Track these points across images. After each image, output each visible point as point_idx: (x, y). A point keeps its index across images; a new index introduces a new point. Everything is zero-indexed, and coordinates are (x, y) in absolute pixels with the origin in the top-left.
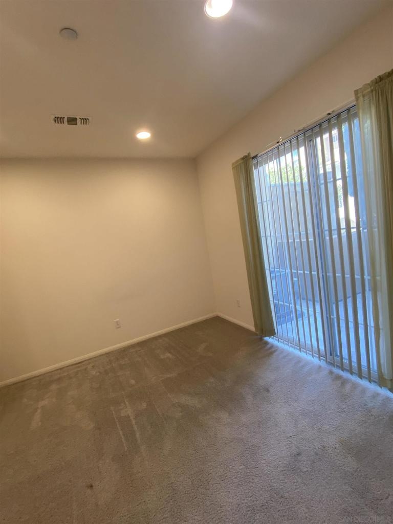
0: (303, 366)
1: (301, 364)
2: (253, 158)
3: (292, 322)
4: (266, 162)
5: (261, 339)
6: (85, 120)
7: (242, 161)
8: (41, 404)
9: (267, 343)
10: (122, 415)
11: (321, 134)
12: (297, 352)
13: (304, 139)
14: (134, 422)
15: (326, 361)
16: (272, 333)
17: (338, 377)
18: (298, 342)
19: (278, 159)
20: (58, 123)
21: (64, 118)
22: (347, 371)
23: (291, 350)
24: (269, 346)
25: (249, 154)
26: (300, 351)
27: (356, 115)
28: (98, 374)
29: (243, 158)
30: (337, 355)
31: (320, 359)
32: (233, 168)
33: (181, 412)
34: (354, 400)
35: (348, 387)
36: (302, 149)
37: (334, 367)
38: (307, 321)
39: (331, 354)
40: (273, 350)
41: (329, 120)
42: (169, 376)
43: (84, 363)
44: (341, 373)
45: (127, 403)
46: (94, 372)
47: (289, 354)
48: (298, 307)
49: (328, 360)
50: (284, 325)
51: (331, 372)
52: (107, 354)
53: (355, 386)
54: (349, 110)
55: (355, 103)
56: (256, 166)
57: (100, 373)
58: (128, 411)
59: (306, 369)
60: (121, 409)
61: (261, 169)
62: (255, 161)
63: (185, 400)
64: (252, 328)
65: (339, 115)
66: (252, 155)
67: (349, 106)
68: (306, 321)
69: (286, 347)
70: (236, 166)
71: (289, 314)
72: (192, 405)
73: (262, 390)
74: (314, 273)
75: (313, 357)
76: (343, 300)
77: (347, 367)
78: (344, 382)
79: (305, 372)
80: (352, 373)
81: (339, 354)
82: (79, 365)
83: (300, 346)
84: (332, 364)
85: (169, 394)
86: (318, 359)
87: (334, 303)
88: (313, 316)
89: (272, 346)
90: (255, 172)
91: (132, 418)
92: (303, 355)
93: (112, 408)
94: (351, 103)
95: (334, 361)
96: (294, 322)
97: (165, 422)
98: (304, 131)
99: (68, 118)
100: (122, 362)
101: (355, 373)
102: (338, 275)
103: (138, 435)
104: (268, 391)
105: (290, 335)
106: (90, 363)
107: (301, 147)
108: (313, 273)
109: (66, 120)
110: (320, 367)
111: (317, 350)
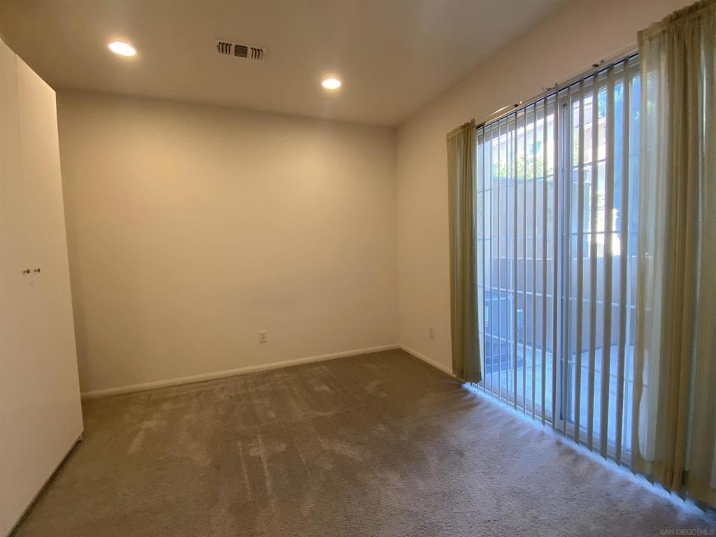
0: (517, 430)
1: (514, 426)
2: (478, 127)
3: (509, 370)
4: (496, 134)
5: (459, 386)
6: (257, 52)
7: (462, 131)
8: (147, 424)
9: (466, 392)
10: (251, 454)
11: (580, 96)
12: (511, 410)
13: (556, 103)
14: (265, 466)
15: (553, 426)
16: (476, 378)
17: (570, 451)
18: (513, 396)
19: (514, 131)
20: (223, 52)
21: (231, 45)
22: (583, 444)
23: (502, 405)
24: (469, 396)
25: (473, 121)
26: (516, 408)
27: (637, 70)
28: (227, 398)
29: (464, 127)
30: (570, 421)
31: (544, 423)
32: (448, 141)
33: (334, 464)
34: (591, 486)
35: (583, 467)
36: (551, 118)
37: (565, 436)
38: (531, 373)
39: (562, 418)
40: (475, 401)
41: (595, 75)
42: (322, 414)
43: (210, 383)
44: (574, 446)
45: (260, 440)
46: (222, 396)
47: (496, 411)
48: (520, 354)
49: (556, 426)
50: (495, 374)
51: (559, 443)
52: (244, 376)
53: (594, 467)
54: (626, 60)
55: (636, 50)
56: (481, 140)
57: (230, 397)
58: (259, 450)
59: (522, 433)
60: (251, 447)
61: (487, 144)
62: (480, 132)
63: (340, 448)
64: (447, 368)
65: (610, 68)
66: (477, 123)
67: (626, 55)
68: (529, 373)
69: (494, 401)
70: (452, 138)
71: (506, 358)
72: (350, 456)
73: (452, 452)
74: (550, 296)
75: (533, 418)
76: (589, 350)
77: (584, 439)
78: (578, 459)
79: (519, 438)
80: (590, 448)
81: (573, 419)
82: (204, 384)
83: (515, 402)
84: (562, 432)
85: (319, 438)
86: (541, 422)
87: (574, 353)
88: (541, 366)
89: (474, 397)
90: (479, 149)
91: (264, 460)
92: (518, 414)
93: (239, 444)
94: (630, 50)
95: (565, 429)
96: (511, 372)
97: (309, 473)
98: (557, 90)
99: (236, 46)
100: (261, 388)
101: (595, 450)
102: (586, 300)
103: (268, 484)
104: (462, 454)
105: (503, 386)
106: (218, 384)
107: (550, 114)
108: (548, 295)
109: (233, 48)
110: (543, 434)
111: (540, 409)
